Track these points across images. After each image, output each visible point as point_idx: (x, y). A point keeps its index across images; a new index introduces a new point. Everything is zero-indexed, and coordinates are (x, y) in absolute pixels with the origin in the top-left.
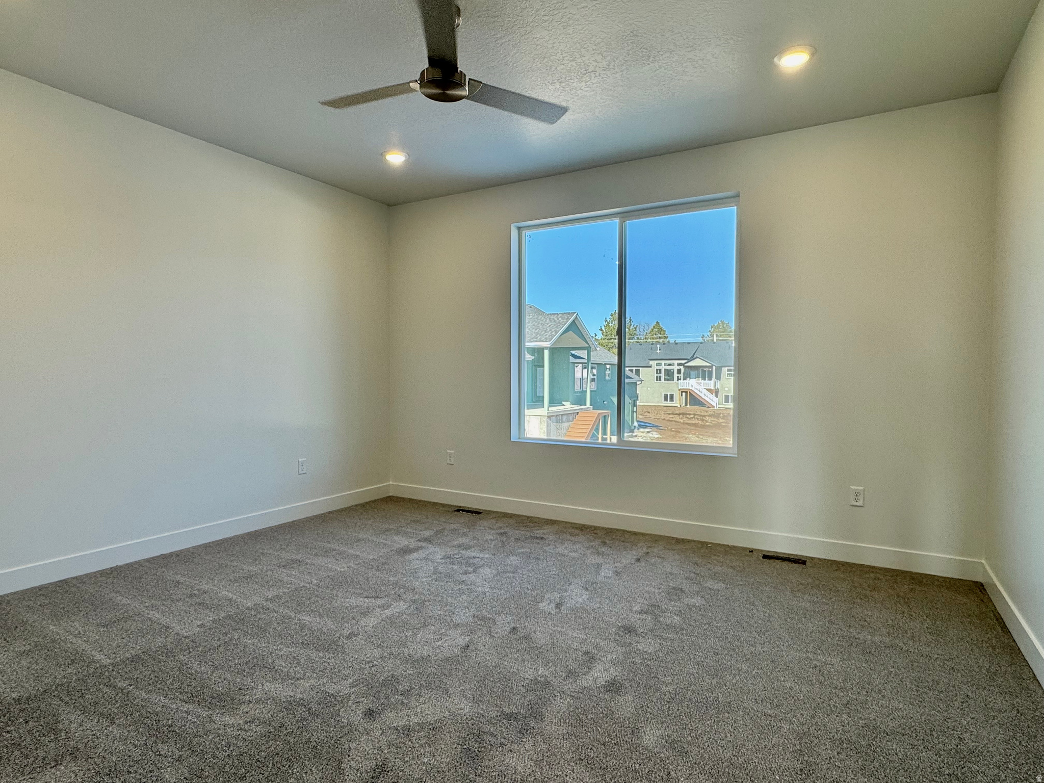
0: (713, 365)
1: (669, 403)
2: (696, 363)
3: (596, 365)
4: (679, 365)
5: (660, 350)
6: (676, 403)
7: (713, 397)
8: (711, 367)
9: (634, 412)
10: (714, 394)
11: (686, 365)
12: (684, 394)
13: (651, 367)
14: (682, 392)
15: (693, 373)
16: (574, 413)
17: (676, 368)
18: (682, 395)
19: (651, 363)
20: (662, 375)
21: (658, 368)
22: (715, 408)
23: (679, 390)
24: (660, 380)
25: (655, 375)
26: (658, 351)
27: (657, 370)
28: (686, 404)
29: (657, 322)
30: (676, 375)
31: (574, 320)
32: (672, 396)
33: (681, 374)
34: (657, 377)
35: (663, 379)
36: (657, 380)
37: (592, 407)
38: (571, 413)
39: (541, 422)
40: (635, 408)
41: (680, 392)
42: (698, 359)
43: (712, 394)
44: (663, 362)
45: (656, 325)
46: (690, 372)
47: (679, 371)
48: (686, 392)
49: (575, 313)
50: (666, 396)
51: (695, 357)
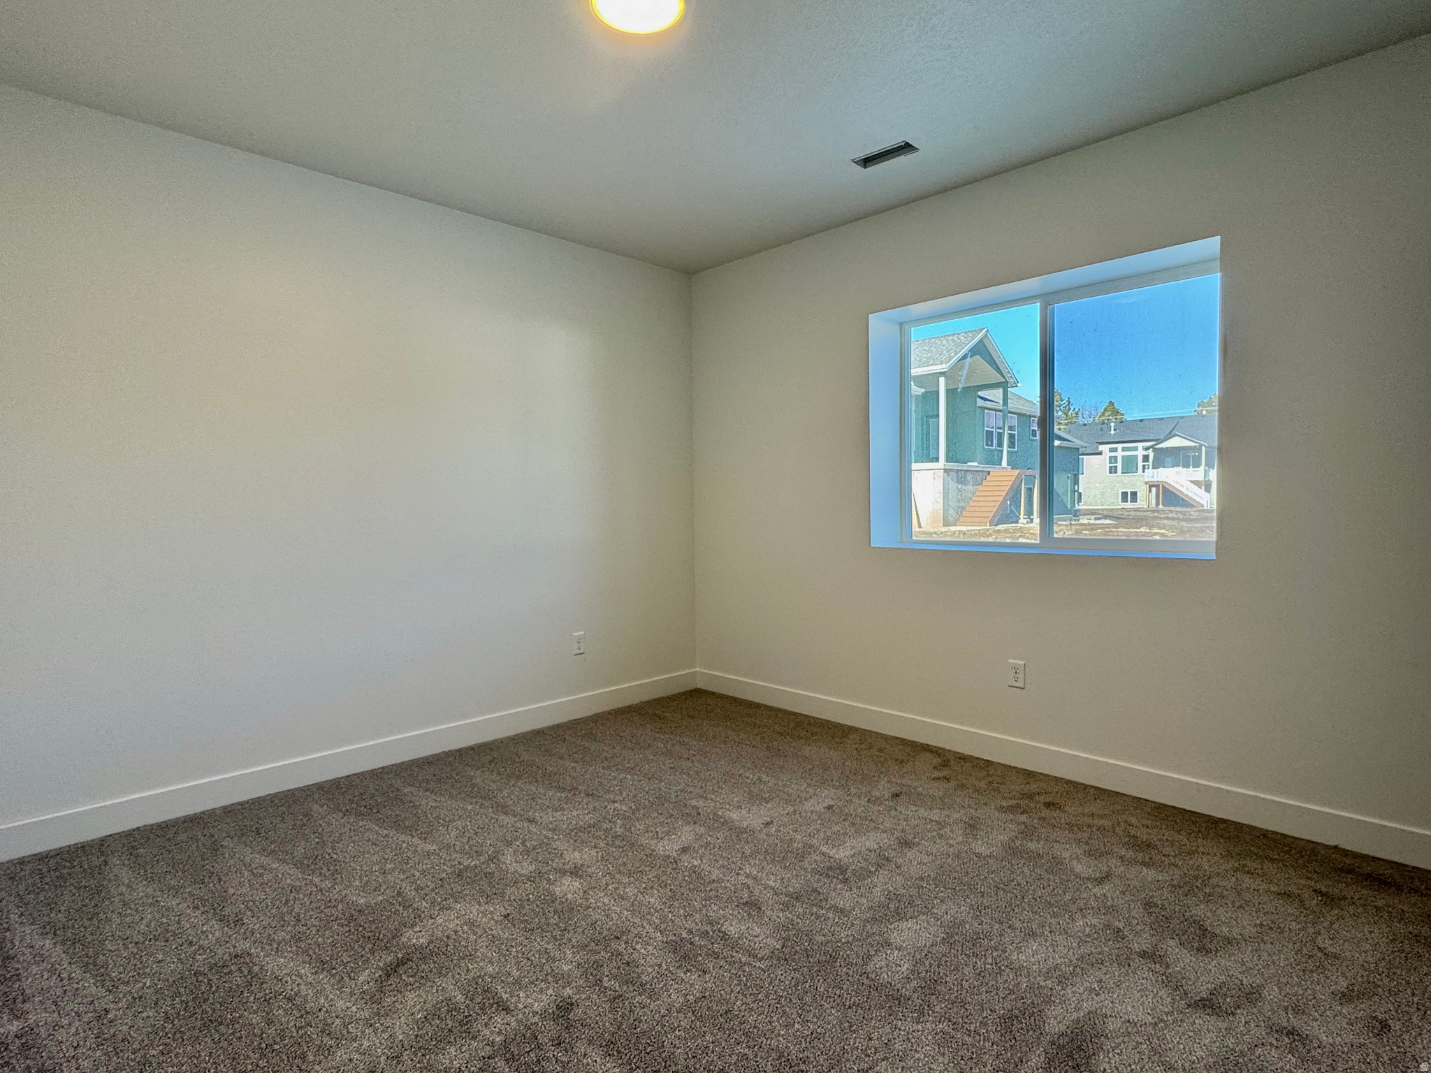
0: (1201, 445)
1: (1129, 505)
2: (1175, 442)
3: (1016, 416)
4: (1147, 449)
5: (1115, 430)
6: (1141, 503)
7: (1202, 492)
8: (1199, 449)
9: (1075, 491)
10: (1203, 488)
11: (1156, 447)
12: (1154, 489)
13: (1100, 453)
14: (1151, 487)
15: (1169, 460)
16: (983, 471)
17: (1140, 453)
18: (1150, 491)
19: (1101, 448)
20: (1119, 465)
21: (1113, 454)
22: (1205, 508)
23: (1146, 483)
24: (1116, 472)
25: (1108, 465)
26: (1113, 432)
27: (1110, 458)
28: (1157, 504)
29: (1111, 402)
30: (1140, 464)
31: (981, 339)
32: (1134, 494)
33: (1148, 461)
34: (1110, 467)
35: (1119, 469)
36: (1110, 473)
37: (1010, 467)
38: (979, 471)
39: (934, 478)
40: (1076, 487)
41: (1148, 485)
42: (1177, 437)
43: (1201, 488)
44: (1120, 446)
45: (1109, 406)
46: (1163, 458)
47: (1146, 458)
48: (1157, 486)
49: (983, 329)
50: (1124, 495)
51: (1172, 434)
